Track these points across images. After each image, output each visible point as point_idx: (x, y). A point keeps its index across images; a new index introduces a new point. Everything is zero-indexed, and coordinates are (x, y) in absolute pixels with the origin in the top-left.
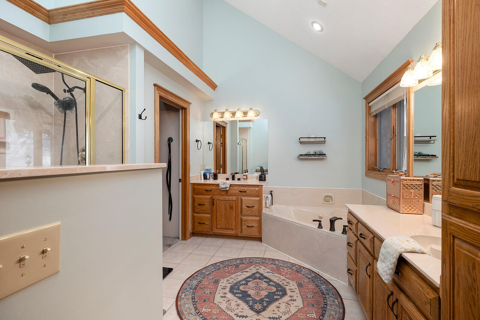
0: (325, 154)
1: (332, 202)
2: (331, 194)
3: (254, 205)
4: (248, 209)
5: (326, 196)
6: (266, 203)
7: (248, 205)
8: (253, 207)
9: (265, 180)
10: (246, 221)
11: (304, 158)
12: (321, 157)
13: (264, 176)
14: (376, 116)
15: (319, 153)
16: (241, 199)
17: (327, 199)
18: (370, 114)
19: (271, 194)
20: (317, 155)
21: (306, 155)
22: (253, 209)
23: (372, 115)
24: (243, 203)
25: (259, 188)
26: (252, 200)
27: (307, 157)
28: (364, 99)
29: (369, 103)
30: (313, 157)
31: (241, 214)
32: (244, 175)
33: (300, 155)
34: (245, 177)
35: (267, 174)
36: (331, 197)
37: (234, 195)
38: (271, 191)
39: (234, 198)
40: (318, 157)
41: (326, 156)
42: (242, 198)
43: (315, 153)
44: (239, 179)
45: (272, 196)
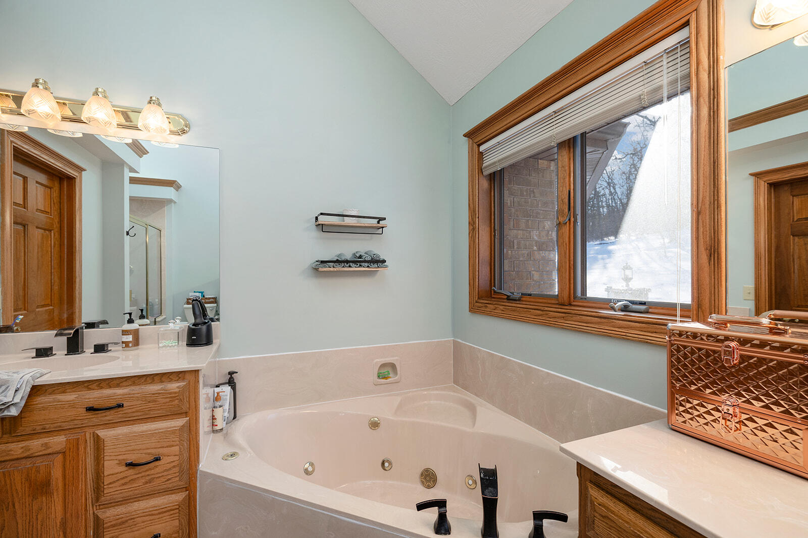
0: (384, 261)
1: (397, 378)
2: (392, 359)
3: (161, 451)
4: (132, 471)
5: (383, 366)
6: (213, 418)
7: (132, 458)
8: (157, 459)
9: (208, 341)
10: (123, 523)
11: (332, 269)
12: (373, 268)
13: (204, 328)
14: (492, 177)
15: (369, 258)
16: (98, 440)
17: (384, 371)
18: (481, 171)
19: (231, 383)
20: (365, 261)
21: (337, 261)
22: (156, 467)
23: (486, 173)
24: (108, 451)
25: (182, 384)
26: (153, 434)
27: (339, 268)
28: (465, 136)
29: (479, 146)
30: (354, 268)
31: (97, 500)
32: (125, 332)
33: (322, 262)
34: (129, 338)
35: (218, 320)
36: (393, 366)
37: (59, 431)
38: (231, 373)
39: (58, 441)
40: (368, 267)
41: (386, 267)
42: (102, 433)
43: (360, 257)
44: (100, 348)
45: (234, 388)
